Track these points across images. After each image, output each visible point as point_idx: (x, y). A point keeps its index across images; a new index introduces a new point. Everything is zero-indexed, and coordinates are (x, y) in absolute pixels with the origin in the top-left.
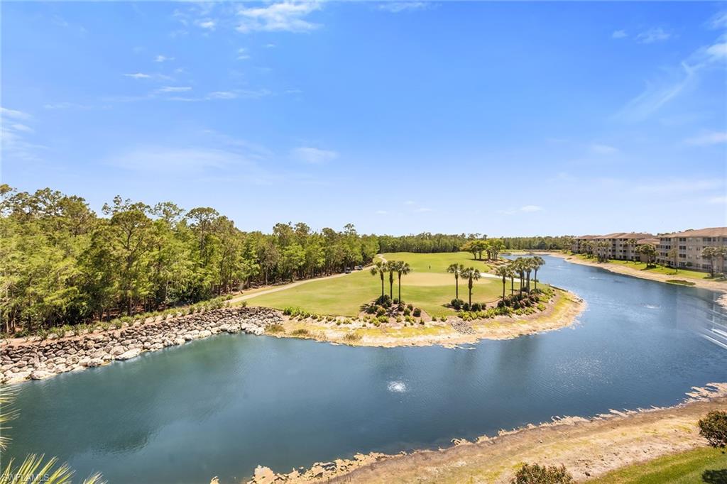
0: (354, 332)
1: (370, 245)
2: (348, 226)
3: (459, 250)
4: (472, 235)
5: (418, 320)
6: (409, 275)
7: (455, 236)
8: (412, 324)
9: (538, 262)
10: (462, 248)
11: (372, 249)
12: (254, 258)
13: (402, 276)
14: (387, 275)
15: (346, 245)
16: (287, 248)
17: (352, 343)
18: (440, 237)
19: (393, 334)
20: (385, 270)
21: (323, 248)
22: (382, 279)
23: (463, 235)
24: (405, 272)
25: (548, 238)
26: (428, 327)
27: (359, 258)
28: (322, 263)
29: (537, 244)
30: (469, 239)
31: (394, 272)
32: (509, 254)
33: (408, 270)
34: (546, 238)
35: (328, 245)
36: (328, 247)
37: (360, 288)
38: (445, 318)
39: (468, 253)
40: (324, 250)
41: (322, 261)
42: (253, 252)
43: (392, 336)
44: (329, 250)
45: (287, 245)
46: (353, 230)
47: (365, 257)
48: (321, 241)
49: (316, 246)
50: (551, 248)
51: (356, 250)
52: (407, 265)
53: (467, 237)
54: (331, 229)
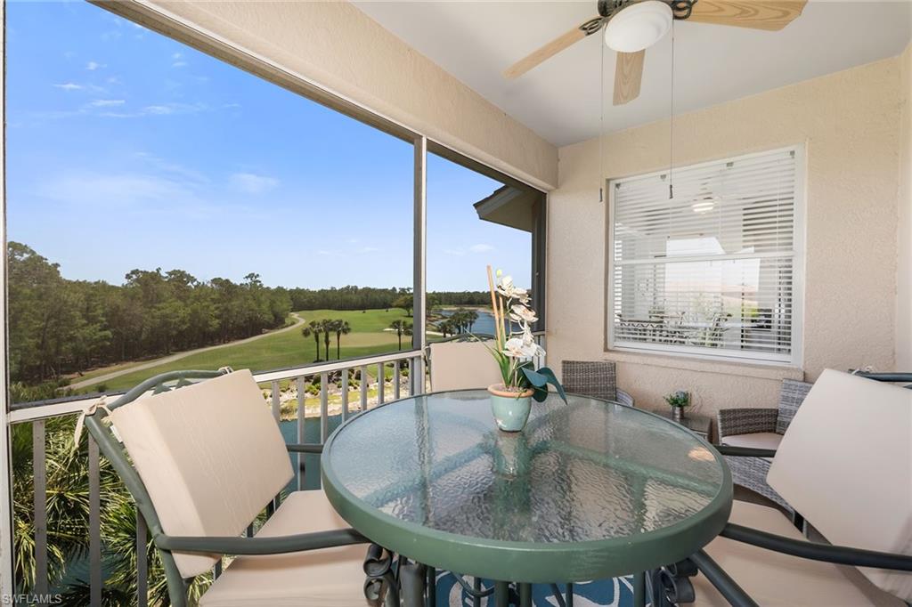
0: (286, 404)
1: (281, 302)
2: (251, 276)
3: (391, 307)
4: (403, 290)
5: (361, 383)
6: (350, 335)
7: (384, 290)
8: (355, 388)
9: (473, 316)
10: (395, 304)
11: (285, 306)
12: (99, 321)
13: (342, 336)
14: (322, 337)
15: (250, 302)
16: (160, 305)
17: (287, 417)
18: (367, 291)
19: (335, 401)
20: (320, 331)
21: (215, 306)
22: (317, 340)
23: (394, 289)
24: (345, 331)
25: (476, 293)
26: (373, 388)
27: (268, 317)
28: (217, 326)
29: (466, 300)
30: (400, 294)
31: (330, 333)
32: (441, 310)
33: (349, 329)
34: (474, 293)
35: (225, 301)
36: (225, 304)
37: (279, 354)
38: (389, 378)
39: (401, 309)
40: (217, 308)
41: (216, 323)
42: (100, 312)
43: (335, 403)
44: (226, 309)
45: (160, 302)
46: (258, 281)
47: (276, 316)
48: (213, 297)
49: (206, 303)
50: (479, 304)
51: (265, 307)
52: (346, 323)
53: (398, 291)
54: (227, 280)
